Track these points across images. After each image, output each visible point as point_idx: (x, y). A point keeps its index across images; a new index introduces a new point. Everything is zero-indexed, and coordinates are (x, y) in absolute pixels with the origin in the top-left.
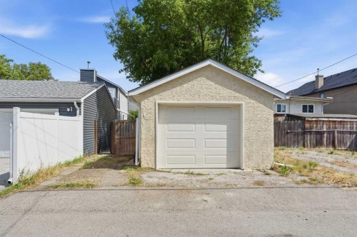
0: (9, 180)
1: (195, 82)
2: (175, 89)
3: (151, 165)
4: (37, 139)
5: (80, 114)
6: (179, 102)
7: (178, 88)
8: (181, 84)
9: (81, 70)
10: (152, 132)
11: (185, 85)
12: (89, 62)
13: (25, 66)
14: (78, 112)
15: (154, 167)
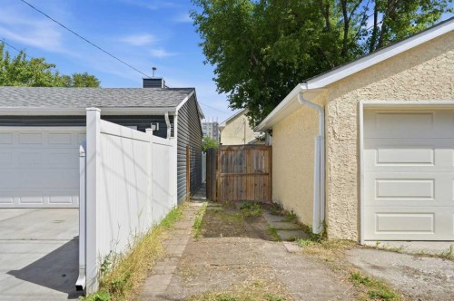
0: (78, 283)
1: (442, 59)
2: (398, 76)
3: (350, 234)
4: (126, 180)
5: (172, 135)
6: (408, 102)
7: (405, 73)
8: (412, 65)
9: (144, 80)
10: (352, 166)
11: (420, 68)
12: (154, 69)
13: (69, 78)
14: (169, 131)
15: (355, 239)
